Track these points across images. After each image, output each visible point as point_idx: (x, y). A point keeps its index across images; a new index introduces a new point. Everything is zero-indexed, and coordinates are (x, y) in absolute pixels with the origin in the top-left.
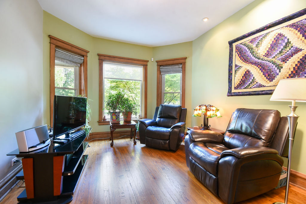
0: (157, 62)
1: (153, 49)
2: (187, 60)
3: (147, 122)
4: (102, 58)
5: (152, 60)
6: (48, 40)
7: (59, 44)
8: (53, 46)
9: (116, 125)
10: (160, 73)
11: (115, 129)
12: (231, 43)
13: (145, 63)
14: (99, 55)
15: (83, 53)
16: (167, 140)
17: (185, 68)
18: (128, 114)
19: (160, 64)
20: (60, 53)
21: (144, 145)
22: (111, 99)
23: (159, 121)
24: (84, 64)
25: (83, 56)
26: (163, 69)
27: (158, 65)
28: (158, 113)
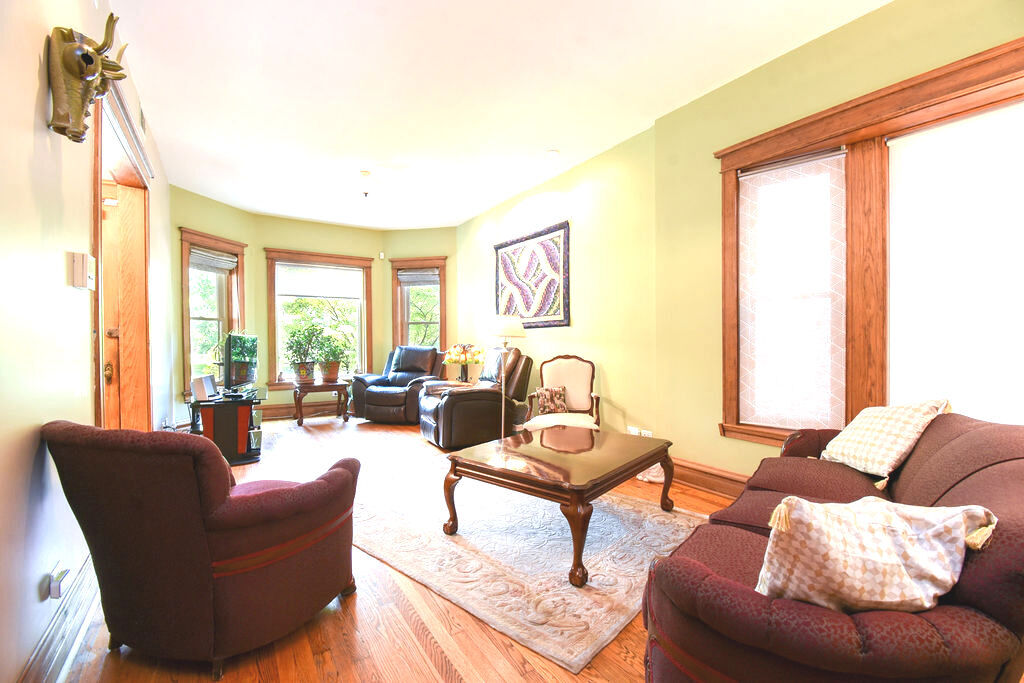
0: (392, 261)
1: (384, 235)
2: (448, 262)
3: (370, 378)
4: (273, 256)
5: (382, 257)
6: (177, 235)
7: (197, 239)
8: (186, 245)
9: (307, 386)
10: (397, 282)
11: (306, 393)
12: (497, 248)
13: (367, 264)
14: (267, 250)
15: (237, 250)
16: (401, 405)
17: (444, 275)
18: (331, 366)
19: (398, 265)
20: (197, 255)
21: (363, 420)
22: (295, 338)
23: (394, 378)
24: (238, 270)
25: (236, 255)
26: (404, 276)
27: (393, 268)
28: (394, 362)
